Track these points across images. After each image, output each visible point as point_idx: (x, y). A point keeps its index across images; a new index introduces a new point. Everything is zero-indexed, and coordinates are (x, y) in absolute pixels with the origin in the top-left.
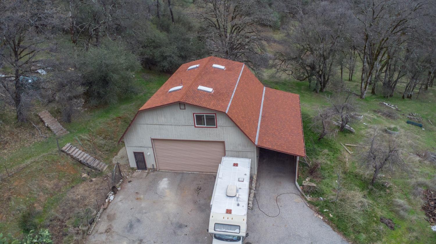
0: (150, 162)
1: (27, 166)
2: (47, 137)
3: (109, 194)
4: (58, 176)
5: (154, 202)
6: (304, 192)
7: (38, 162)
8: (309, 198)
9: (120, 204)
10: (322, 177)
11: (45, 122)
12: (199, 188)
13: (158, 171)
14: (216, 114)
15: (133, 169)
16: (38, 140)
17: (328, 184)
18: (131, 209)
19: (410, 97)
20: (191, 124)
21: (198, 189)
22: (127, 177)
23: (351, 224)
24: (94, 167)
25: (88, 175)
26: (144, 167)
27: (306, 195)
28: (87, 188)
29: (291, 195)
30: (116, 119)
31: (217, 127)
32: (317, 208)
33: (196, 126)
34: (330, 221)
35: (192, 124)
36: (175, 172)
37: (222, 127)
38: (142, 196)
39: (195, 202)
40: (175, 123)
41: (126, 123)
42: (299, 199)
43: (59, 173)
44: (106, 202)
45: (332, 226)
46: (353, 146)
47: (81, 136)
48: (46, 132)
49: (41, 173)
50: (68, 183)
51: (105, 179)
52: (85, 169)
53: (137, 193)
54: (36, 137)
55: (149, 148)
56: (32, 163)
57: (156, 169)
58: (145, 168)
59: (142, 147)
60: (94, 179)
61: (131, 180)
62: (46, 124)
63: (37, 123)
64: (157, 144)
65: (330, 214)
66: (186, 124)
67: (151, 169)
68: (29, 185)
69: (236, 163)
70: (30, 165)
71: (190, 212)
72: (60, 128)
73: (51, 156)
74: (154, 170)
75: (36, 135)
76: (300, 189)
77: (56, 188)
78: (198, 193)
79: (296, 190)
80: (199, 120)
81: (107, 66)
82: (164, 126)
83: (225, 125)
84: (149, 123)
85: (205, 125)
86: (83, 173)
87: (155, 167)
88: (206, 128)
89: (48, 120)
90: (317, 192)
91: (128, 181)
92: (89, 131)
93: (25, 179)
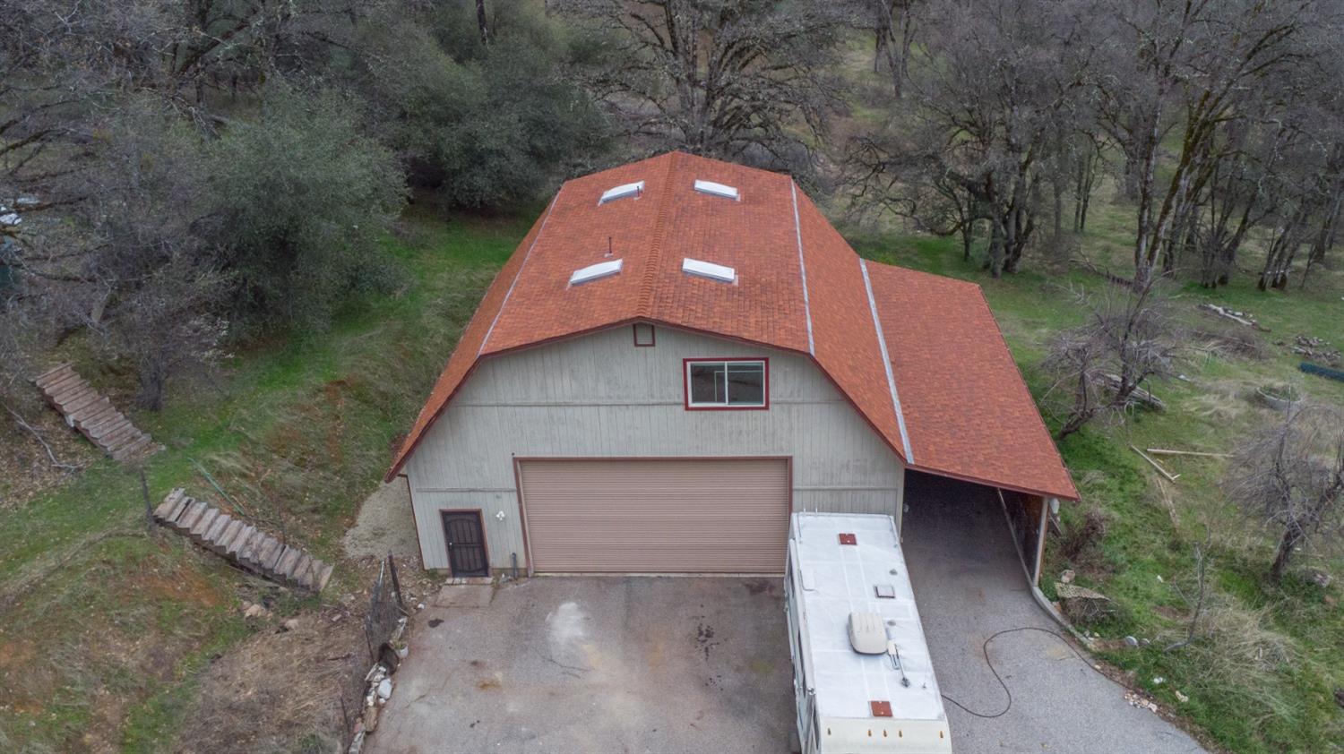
0: (503, 545)
1: (35, 588)
2: (79, 469)
3: (374, 675)
4: (158, 618)
5: (552, 694)
6: (1073, 622)
7: (73, 570)
8: (1092, 642)
9: (423, 709)
10: (1110, 567)
11: (65, 408)
12: (704, 629)
13: (533, 577)
14: (767, 360)
15: (432, 574)
16: (45, 483)
17: (1136, 589)
18: (472, 726)
20: (672, 401)
21: (701, 634)
22: (420, 606)
23: (1254, 723)
24: (284, 575)
25: (267, 606)
26: (479, 565)
27: (1082, 632)
28: (275, 658)
29: (1031, 634)
30: (327, 390)
31: (767, 408)
32: (1131, 673)
33: (691, 405)
34: (1183, 718)
35: (677, 400)
36: (597, 578)
37: (786, 407)
38: (499, 675)
39: (706, 684)
40: (610, 397)
41: (365, 402)
42: (1059, 648)
43: (161, 607)
44: (367, 707)
45: (1194, 734)
46: (1171, 455)
47: (216, 458)
48: (74, 447)
49: (92, 611)
50: (197, 645)
51: (334, 619)
52: (249, 587)
53: (475, 663)
54: (35, 472)
55: (505, 496)
56: (51, 572)
57: (526, 570)
58: (484, 569)
59: (473, 490)
60: (292, 623)
61: (439, 618)
62: (71, 420)
63: (35, 417)
64: (532, 476)
65: (1178, 693)
66: (655, 401)
67: (503, 570)
68: (54, 663)
69: (847, 531)
70: (44, 581)
71: (697, 723)
72: (126, 431)
73: (121, 544)
74: (516, 574)
75: (36, 464)
76: (1056, 613)
77: (157, 665)
78: (707, 649)
79: (1043, 618)
80: (704, 382)
82: (569, 411)
83: (799, 400)
84: (509, 402)
85: (724, 401)
86: (245, 603)
87: (522, 563)
88: (728, 412)
89: (77, 402)
90: (1113, 618)
91: (426, 622)
92: (241, 438)
93: (36, 640)
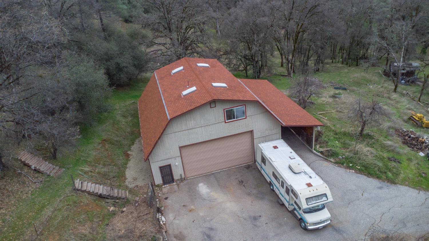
0: (177, 172)
1: (51, 218)
2: (41, 181)
3: (158, 216)
4: (88, 217)
5: (210, 208)
6: (326, 156)
7: (60, 210)
8: (332, 160)
9: (177, 222)
10: (325, 142)
11: (30, 164)
12: (240, 181)
13: (187, 180)
14: (245, 105)
15: (158, 186)
16: (33, 188)
17: (334, 146)
18: (193, 222)
19: (318, 70)
20: (221, 121)
21: (240, 182)
22: (159, 195)
23: (376, 169)
24: (117, 197)
25: (115, 207)
26: (171, 180)
27: (329, 158)
28: (125, 220)
29: (318, 162)
30: (102, 143)
31: (246, 118)
32: (345, 165)
33: (226, 121)
34: (360, 172)
35: (223, 121)
36: (204, 175)
37: (251, 117)
38: (192, 207)
39: (249, 194)
40: (205, 124)
41: (113, 144)
42: (326, 163)
43: (88, 214)
44: (162, 225)
45: (365, 175)
46: (323, 113)
47: (83, 168)
48: (36, 175)
49: (70, 220)
50: (100, 223)
51: (136, 205)
52: (108, 203)
53: (184, 206)
54: (28, 185)
55: (177, 158)
56: (53, 212)
57: (185, 178)
58: (173, 180)
59: (168, 159)
60: (125, 209)
61: (167, 197)
62: (33, 167)
63: (22, 169)
64: (185, 152)
65: (357, 167)
66: (217, 122)
67: (178, 180)
68: (66, 238)
69: (275, 145)
70: (52, 215)
71: (252, 204)
72: (51, 167)
73: (69, 199)
74: (182, 180)
75: (27, 183)
76: (321, 155)
77: (93, 231)
78: (244, 186)
79: (318, 157)
81: (86, 85)
82: (194, 130)
83: (254, 114)
84: (177, 131)
85: (235, 118)
86: (109, 207)
87: (183, 177)
88: (236, 121)
89: (34, 162)
90: (334, 153)
91: (163, 199)
92: (86, 162)
93: (58, 233)
